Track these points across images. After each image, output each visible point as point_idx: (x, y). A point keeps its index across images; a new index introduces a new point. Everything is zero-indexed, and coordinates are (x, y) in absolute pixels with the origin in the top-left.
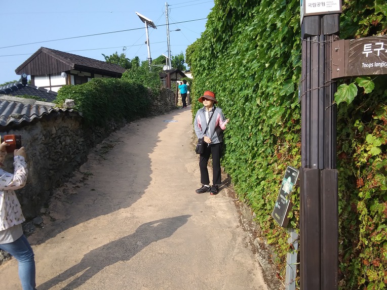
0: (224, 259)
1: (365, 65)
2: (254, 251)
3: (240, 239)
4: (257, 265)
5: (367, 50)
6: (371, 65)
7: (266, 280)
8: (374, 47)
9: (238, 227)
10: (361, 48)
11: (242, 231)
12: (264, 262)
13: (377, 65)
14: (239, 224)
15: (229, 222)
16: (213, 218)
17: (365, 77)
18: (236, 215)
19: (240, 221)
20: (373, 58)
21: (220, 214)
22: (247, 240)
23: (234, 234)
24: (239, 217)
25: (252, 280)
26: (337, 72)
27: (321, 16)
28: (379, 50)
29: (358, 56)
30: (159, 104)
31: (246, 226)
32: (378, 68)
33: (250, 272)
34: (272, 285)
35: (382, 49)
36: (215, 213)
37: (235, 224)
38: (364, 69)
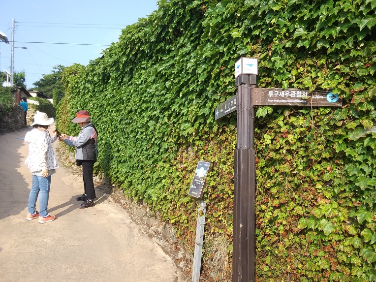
0: (129, 244)
1: (269, 101)
2: (151, 237)
3: (136, 231)
4: (156, 245)
5: (271, 94)
6: (272, 101)
7: (167, 253)
8: (274, 93)
9: (131, 223)
10: (268, 93)
11: (136, 225)
12: (162, 242)
13: (275, 101)
14: (132, 221)
15: (122, 220)
16: (108, 219)
17: (269, 106)
18: (127, 214)
19: (132, 218)
20: (273, 98)
21: (112, 215)
22: (143, 230)
23: (130, 228)
24: (130, 216)
25: (156, 255)
26: (256, 102)
27: (249, 75)
28: (276, 94)
29: (266, 96)
30: (10, 120)
31: (139, 222)
32: (276, 102)
33: (152, 250)
34: (172, 255)
35: (278, 94)
36: (107, 215)
37: (129, 221)
38: (269, 102)
